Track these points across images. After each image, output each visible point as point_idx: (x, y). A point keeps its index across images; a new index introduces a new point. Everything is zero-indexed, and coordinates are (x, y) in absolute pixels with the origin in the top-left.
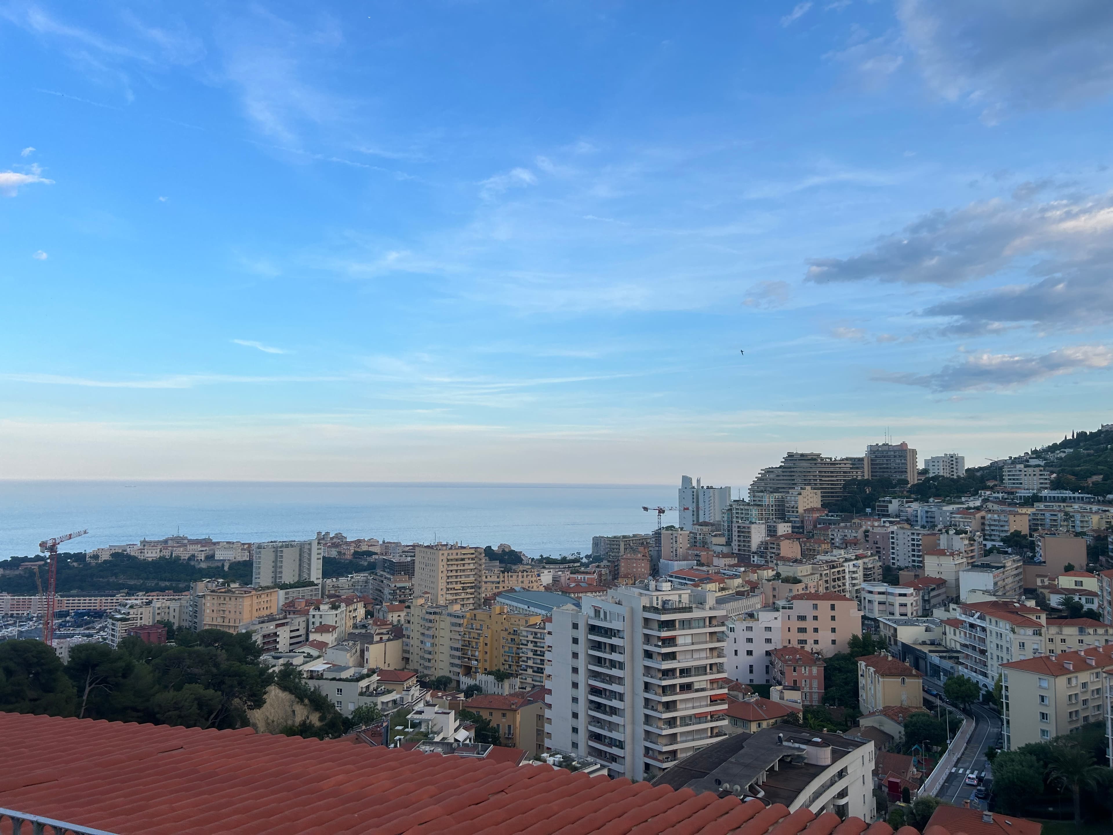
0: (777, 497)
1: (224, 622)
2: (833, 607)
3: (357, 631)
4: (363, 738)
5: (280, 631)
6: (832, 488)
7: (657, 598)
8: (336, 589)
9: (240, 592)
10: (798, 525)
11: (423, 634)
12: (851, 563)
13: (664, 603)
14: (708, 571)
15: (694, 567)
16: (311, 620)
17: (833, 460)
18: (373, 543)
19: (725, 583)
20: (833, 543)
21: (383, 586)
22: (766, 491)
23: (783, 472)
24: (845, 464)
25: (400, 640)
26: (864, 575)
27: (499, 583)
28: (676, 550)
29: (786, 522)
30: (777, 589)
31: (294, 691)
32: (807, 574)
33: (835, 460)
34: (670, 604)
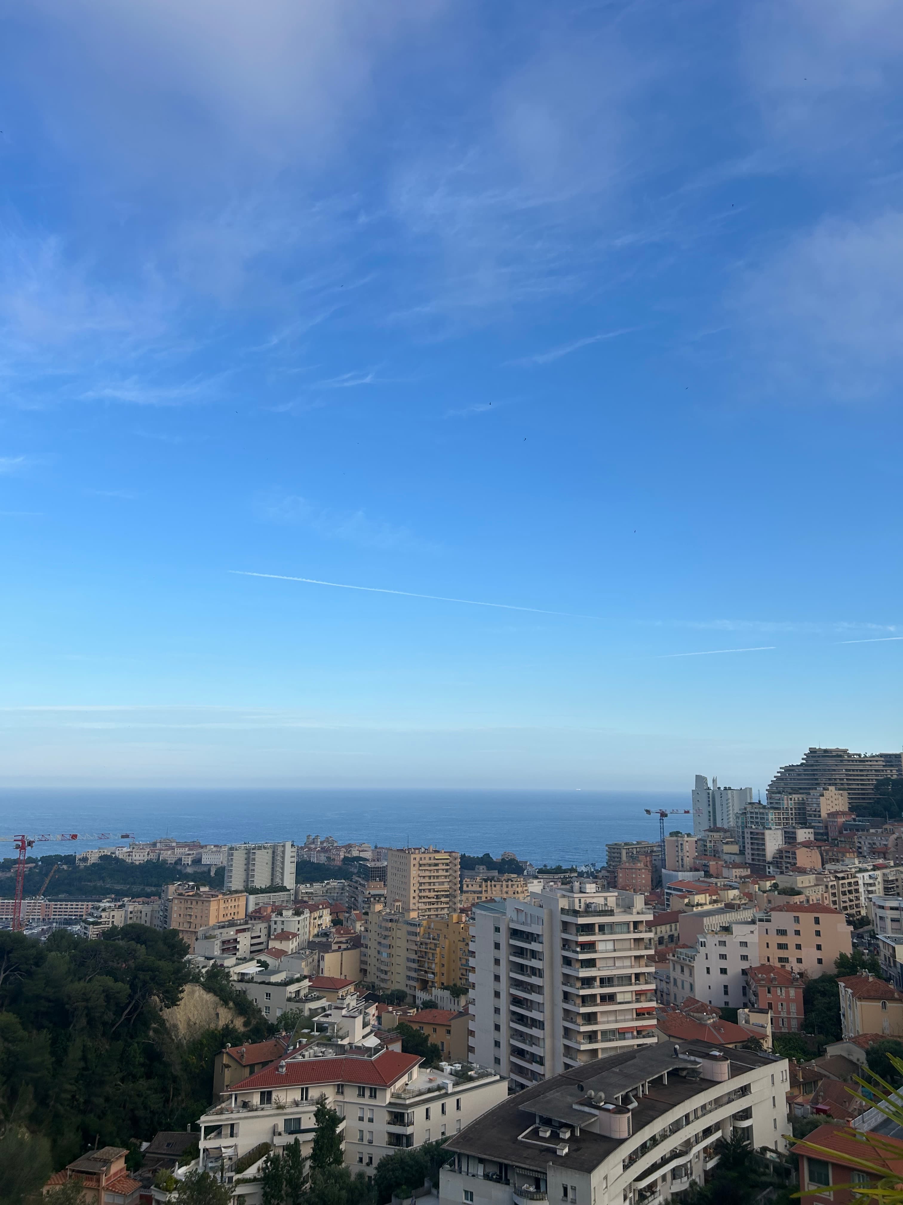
0: (796, 799)
1: (190, 927)
2: (817, 921)
3: (317, 940)
4: (281, 1043)
5: (241, 937)
6: (862, 789)
7: (580, 900)
8: (310, 895)
9: (207, 896)
10: (821, 831)
11: (379, 943)
12: (866, 875)
13: (588, 906)
14: (716, 884)
15: (701, 879)
16: (273, 926)
17: (862, 756)
18: (365, 849)
19: (719, 894)
20: (861, 853)
21: (357, 893)
22: (784, 792)
23: (805, 770)
24: (877, 761)
25: (358, 950)
26: (885, 888)
27: (481, 892)
28: (682, 859)
29: (807, 828)
30: (773, 901)
31: (219, 993)
32: (810, 885)
33: (866, 756)
34: (593, 908)
